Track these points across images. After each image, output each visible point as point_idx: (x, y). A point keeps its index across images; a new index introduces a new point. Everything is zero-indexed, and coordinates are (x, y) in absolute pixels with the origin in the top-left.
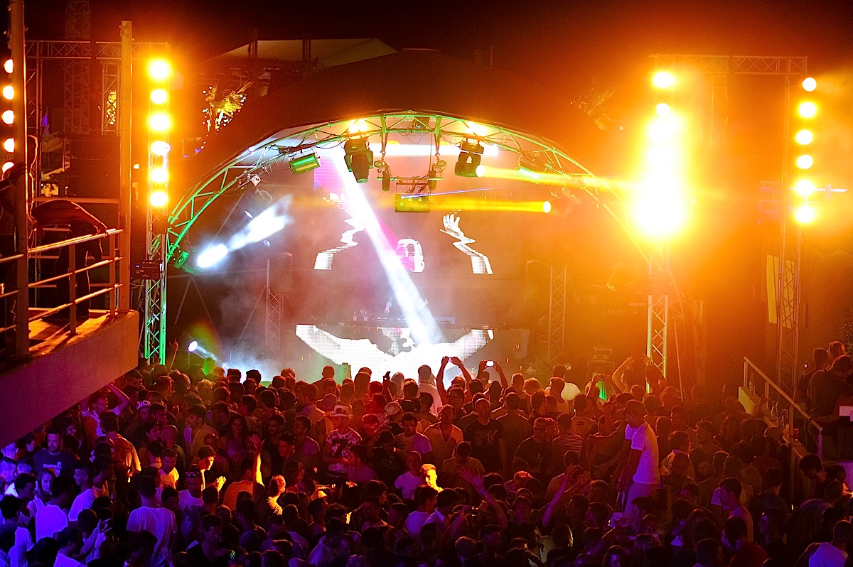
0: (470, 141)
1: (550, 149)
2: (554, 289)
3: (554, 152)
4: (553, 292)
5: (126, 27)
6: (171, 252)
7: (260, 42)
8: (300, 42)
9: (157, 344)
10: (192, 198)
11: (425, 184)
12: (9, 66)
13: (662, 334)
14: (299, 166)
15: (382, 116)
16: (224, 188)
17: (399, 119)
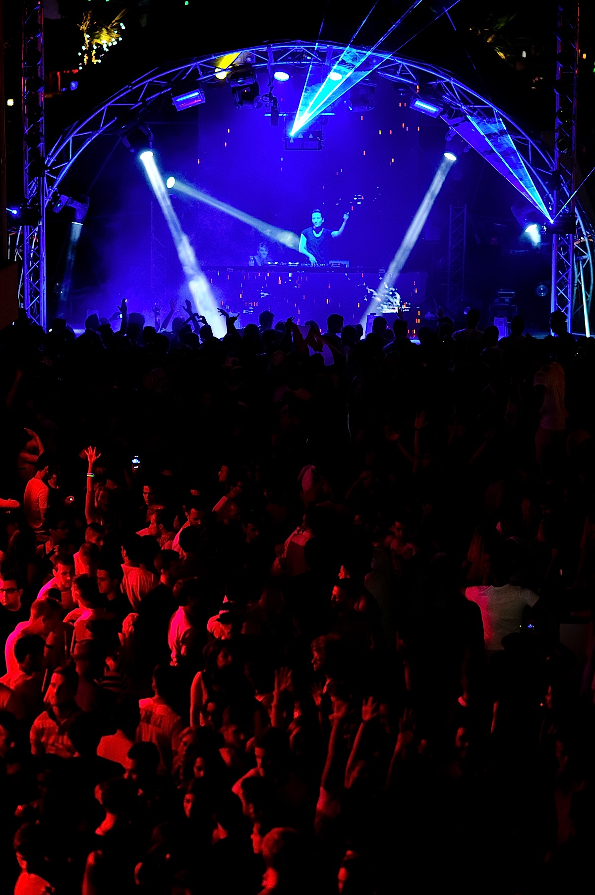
1: (447, 80)
2: (453, 229)
3: (452, 83)
4: (452, 232)
6: (50, 196)
9: (37, 293)
10: (70, 138)
11: (316, 120)
13: (567, 276)
14: (182, 102)
15: (269, 47)
16: (103, 127)
17: (288, 50)
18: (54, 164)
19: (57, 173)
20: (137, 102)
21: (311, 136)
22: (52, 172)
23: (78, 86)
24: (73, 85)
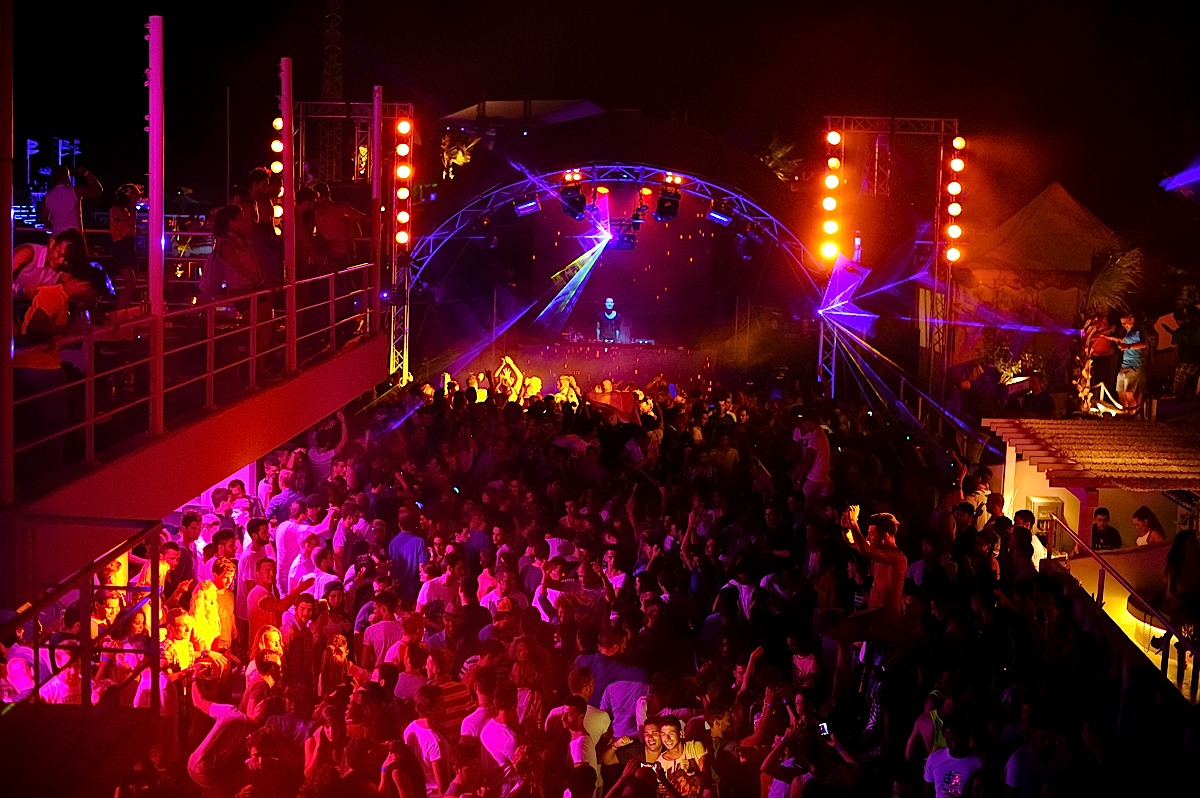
0: (669, 188)
1: (737, 196)
3: (740, 198)
5: (378, 91)
6: (413, 283)
7: (487, 103)
8: (521, 103)
9: (401, 360)
11: (630, 226)
12: (278, 124)
13: (831, 355)
14: (522, 209)
15: (593, 167)
16: (458, 228)
17: (608, 170)
18: (418, 257)
19: (420, 264)
20: (486, 209)
21: (626, 239)
22: (416, 263)
23: (436, 197)
24: (433, 196)
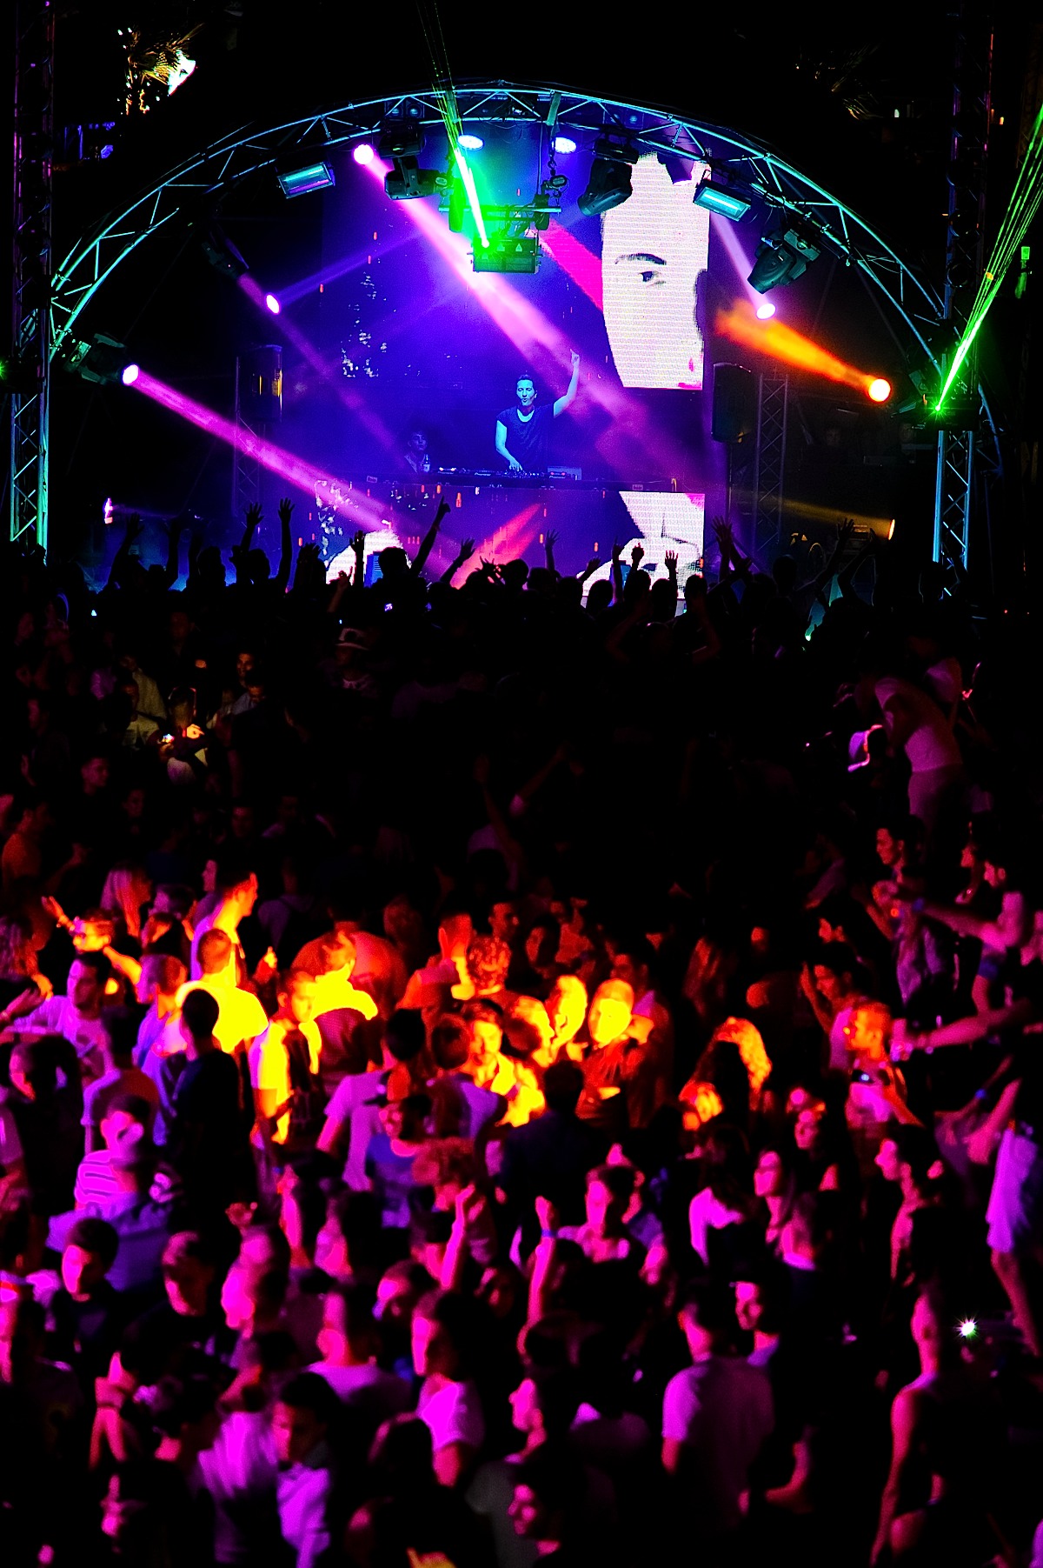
0: (612, 138)
1: (761, 156)
2: (765, 417)
3: (768, 161)
4: (762, 422)
6: (59, 342)
9: (33, 512)
10: (97, 242)
11: (528, 221)
13: (962, 503)
14: (294, 182)
15: (449, 90)
16: (154, 224)
17: (482, 96)
19: (72, 302)
20: (215, 182)
21: (519, 249)
22: (63, 301)
23: (112, 153)
24: (105, 150)
